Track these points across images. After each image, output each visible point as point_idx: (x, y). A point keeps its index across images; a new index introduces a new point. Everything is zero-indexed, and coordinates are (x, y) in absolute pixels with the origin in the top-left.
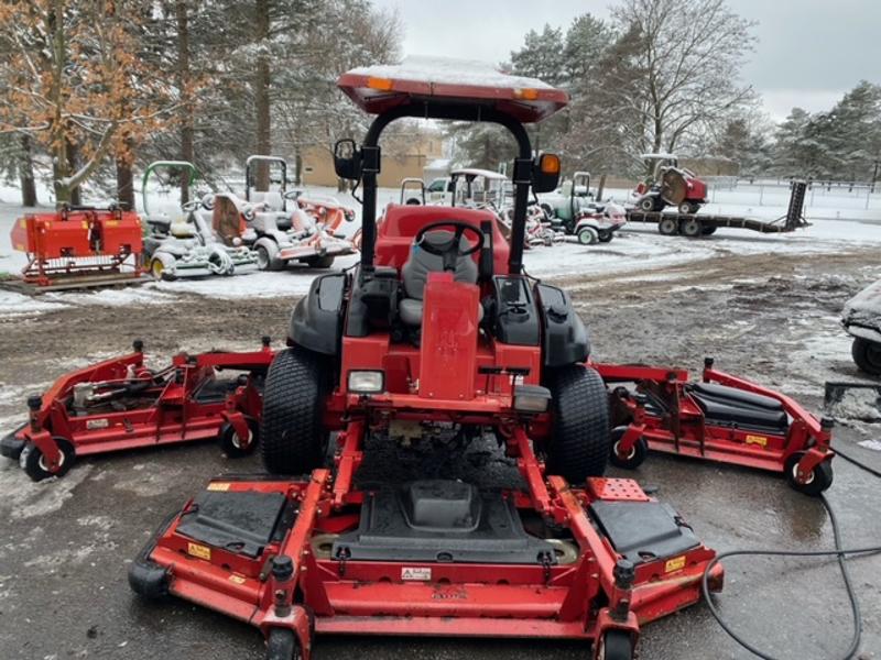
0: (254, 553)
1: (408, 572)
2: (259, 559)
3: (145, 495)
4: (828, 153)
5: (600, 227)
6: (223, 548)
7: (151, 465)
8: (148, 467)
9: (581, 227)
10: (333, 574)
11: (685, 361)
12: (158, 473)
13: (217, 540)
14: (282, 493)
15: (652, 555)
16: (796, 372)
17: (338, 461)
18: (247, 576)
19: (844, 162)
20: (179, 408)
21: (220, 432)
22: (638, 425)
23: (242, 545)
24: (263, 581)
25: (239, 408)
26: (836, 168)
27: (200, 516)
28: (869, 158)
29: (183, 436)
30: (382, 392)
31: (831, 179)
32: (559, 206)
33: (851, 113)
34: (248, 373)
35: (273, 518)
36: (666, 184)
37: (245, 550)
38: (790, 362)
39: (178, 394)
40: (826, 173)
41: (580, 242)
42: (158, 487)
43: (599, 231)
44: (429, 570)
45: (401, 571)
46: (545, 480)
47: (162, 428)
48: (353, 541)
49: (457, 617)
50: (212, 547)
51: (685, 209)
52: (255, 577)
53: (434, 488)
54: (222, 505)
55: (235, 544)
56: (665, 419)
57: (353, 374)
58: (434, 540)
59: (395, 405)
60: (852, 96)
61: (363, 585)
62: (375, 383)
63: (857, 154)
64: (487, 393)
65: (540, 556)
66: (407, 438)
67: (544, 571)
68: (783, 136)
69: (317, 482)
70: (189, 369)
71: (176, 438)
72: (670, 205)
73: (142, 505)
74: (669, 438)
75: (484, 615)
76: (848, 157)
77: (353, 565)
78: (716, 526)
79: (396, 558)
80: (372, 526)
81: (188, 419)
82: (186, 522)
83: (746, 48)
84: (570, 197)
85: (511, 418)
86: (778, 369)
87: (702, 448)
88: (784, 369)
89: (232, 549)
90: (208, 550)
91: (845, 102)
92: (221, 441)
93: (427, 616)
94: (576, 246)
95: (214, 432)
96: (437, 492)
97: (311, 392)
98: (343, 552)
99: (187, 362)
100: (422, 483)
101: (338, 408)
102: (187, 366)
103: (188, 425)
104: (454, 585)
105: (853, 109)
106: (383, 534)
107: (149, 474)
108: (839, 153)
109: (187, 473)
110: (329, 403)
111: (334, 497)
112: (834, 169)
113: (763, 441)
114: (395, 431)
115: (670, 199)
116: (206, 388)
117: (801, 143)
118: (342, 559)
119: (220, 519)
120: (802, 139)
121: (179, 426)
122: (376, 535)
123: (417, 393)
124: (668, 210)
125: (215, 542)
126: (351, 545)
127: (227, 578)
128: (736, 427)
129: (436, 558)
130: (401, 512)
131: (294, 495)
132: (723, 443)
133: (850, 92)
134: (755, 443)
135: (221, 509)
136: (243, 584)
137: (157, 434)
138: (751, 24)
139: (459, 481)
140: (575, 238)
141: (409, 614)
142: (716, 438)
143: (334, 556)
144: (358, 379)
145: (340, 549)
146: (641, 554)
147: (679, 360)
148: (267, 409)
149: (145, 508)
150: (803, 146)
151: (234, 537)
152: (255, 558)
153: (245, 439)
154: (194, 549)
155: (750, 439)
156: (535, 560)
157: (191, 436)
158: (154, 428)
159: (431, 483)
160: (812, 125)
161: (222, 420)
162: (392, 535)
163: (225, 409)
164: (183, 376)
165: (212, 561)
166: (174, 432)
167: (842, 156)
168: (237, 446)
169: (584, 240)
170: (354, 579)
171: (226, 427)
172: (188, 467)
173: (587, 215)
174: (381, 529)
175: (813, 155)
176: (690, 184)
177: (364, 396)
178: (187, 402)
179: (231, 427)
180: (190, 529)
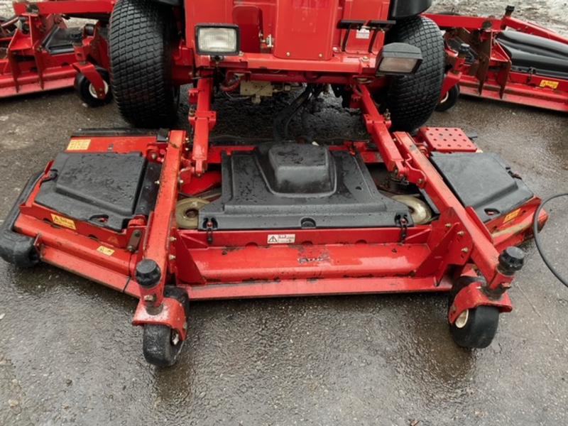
0: (119, 227)
1: (273, 238)
2: (125, 232)
3: (12, 148)
6: (87, 221)
7: (16, 115)
8: (13, 118)
10: (201, 242)
11: (468, 8)
12: (24, 124)
13: (79, 213)
14: (141, 155)
15: (496, 211)
16: (556, 18)
17: (193, 123)
18: (115, 246)
20: (31, 58)
21: (76, 82)
22: (456, 72)
23: (106, 217)
24: (133, 253)
25: (90, 59)
27: (59, 186)
29: (42, 87)
30: (236, 52)
34: (95, 22)
35: (135, 186)
37: (109, 223)
38: (549, 8)
39: (27, 44)
42: (24, 140)
44: (294, 236)
45: (267, 237)
46: (393, 137)
47: (19, 79)
48: (218, 210)
49: (322, 278)
50: (76, 221)
52: (124, 247)
53: (293, 153)
54: (80, 171)
55: (99, 217)
56: (473, 66)
57: (202, 32)
58: (297, 207)
59: (250, 66)
61: (232, 250)
62: (228, 42)
64: (344, 50)
65: (398, 217)
66: (258, 96)
67: (401, 232)
69: (175, 146)
70: (32, 18)
71: (35, 88)
73: (9, 158)
74: (474, 83)
75: (345, 275)
77: (221, 234)
78: (519, 164)
79: (262, 227)
80: (235, 194)
81: (43, 70)
82: (46, 192)
85: (369, 79)
86: (542, 15)
87: (501, 92)
88: (546, 15)
89: (96, 223)
90: (72, 222)
92: (80, 91)
93: (294, 279)
95: (70, 82)
96: (296, 158)
97: (157, 47)
98: (209, 223)
99: (29, 11)
100: (281, 149)
101: (186, 63)
102: (29, 14)
103: (44, 75)
104: (316, 246)
106: (247, 201)
107: (14, 125)
109: (51, 124)
110: (177, 58)
111: (194, 164)
113: (554, 85)
114: (247, 89)
116: (57, 37)
118: (210, 230)
119: (80, 189)
121: (36, 77)
122: (239, 204)
123: (269, 51)
125: (78, 214)
126: (218, 215)
127: (95, 248)
128: (534, 72)
129: (300, 225)
130: (260, 176)
131: (153, 156)
132: (520, 87)
134: (547, 87)
135: (80, 177)
136: (112, 255)
137: (17, 85)
139: (314, 143)
141: (276, 278)
142: (513, 82)
143: (201, 227)
144: (208, 38)
145: (206, 220)
146: (487, 211)
147: (463, 7)
148: (115, 65)
149: (14, 162)
151: (97, 209)
152: (121, 231)
153: (101, 89)
154: (57, 219)
155: (544, 83)
156: (393, 223)
157: (50, 86)
158: (11, 80)
159: (289, 149)
161: (74, 71)
162: (256, 203)
163: (76, 61)
164: (28, 25)
165: (78, 231)
166: (32, 82)
168: (95, 96)
170: (222, 246)
171: (81, 78)
172: (52, 117)
174: (245, 195)
177: (216, 56)
178: (39, 53)
179: (85, 79)
180: (49, 199)
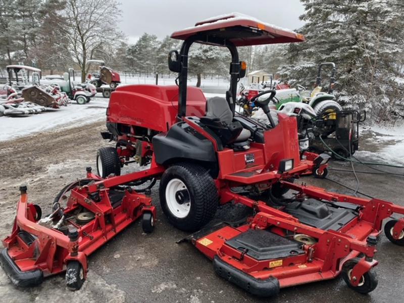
4: (138, 61)
5: (87, 95)
9: (77, 96)
19: (144, 66)
26: (142, 68)
28: (152, 64)
31: (140, 72)
32: (63, 85)
33: (143, 46)
36: (103, 75)
40: (138, 70)
41: (78, 103)
43: (87, 97)
51: (113, 86)
60: (142, 39)
63: (148, 62)
68: (120, 54)
72: (106, 84)
76: (145, 63)
83: (118, 14)
84: (68, 81)
91: (140, 41)
94: (77, 105)
105: (143, 44)
108: (142, 62)
112: (140, 68)
115: (105, 81)
117: (127, 57)
120: (127, 56)
124: (103, 86)
125: (284, 255)
133: (141, 37)
138: (119, 4)
140: (75, 102)
150: (128, 58)
154: (272, 264)
160: (130, 50)
167: (142, 63)
169: (80, 102)
173: (79, 90)
175: (132, 62)
176: (113, 75)
